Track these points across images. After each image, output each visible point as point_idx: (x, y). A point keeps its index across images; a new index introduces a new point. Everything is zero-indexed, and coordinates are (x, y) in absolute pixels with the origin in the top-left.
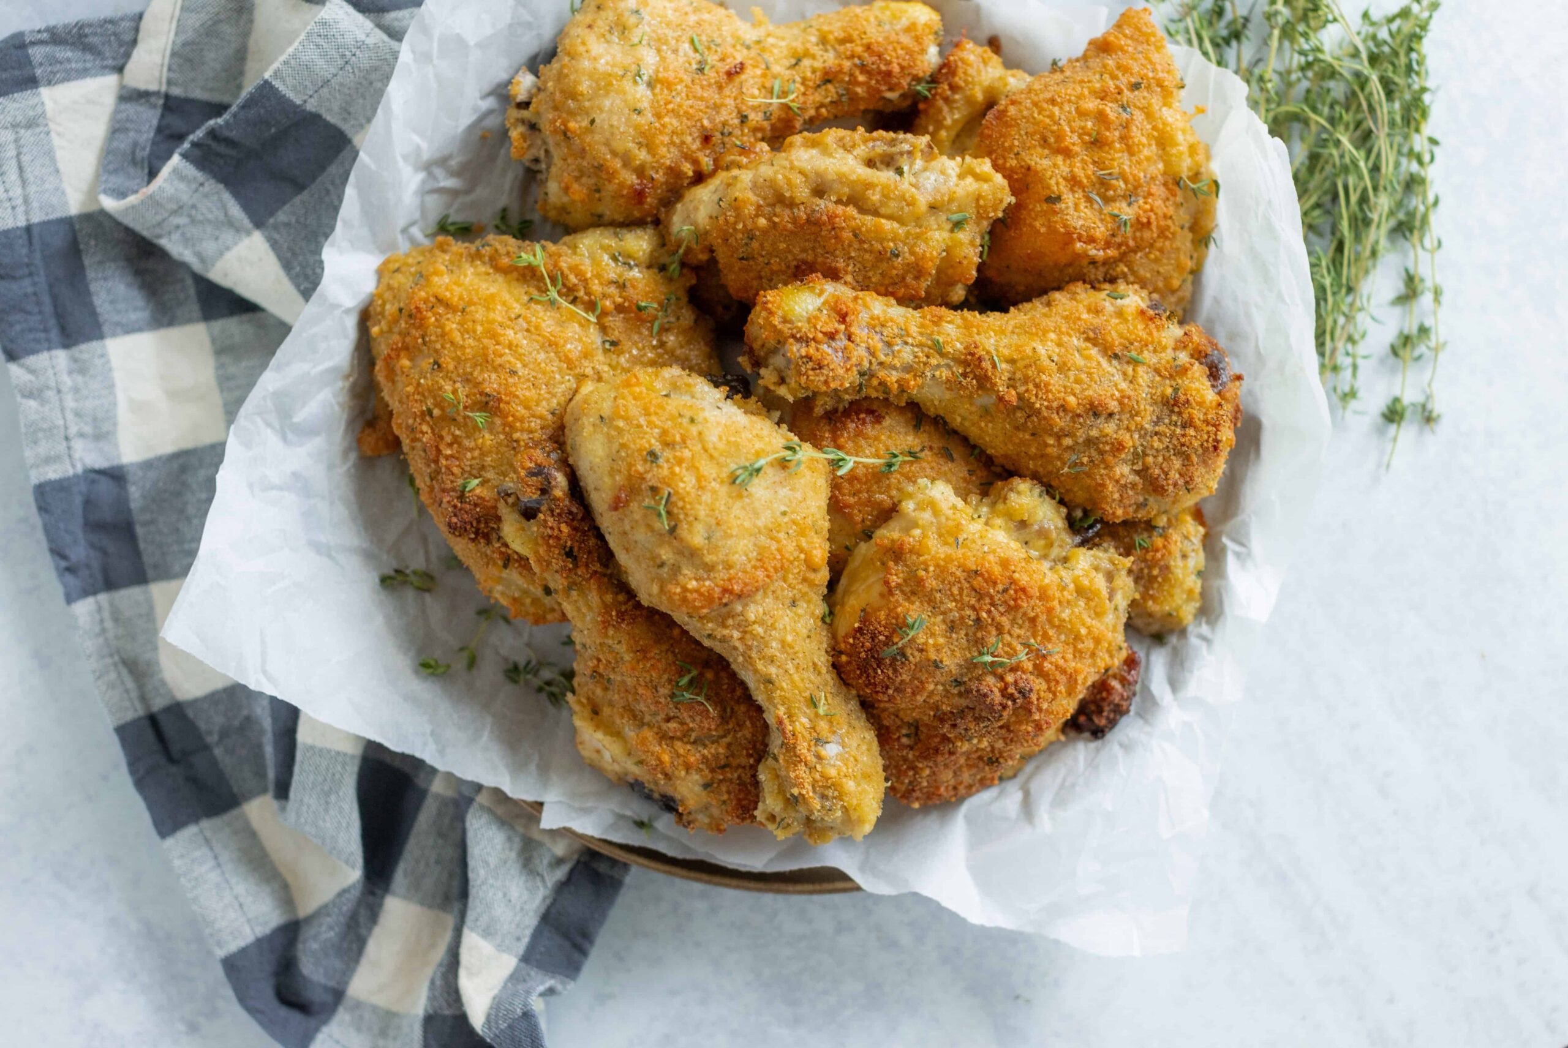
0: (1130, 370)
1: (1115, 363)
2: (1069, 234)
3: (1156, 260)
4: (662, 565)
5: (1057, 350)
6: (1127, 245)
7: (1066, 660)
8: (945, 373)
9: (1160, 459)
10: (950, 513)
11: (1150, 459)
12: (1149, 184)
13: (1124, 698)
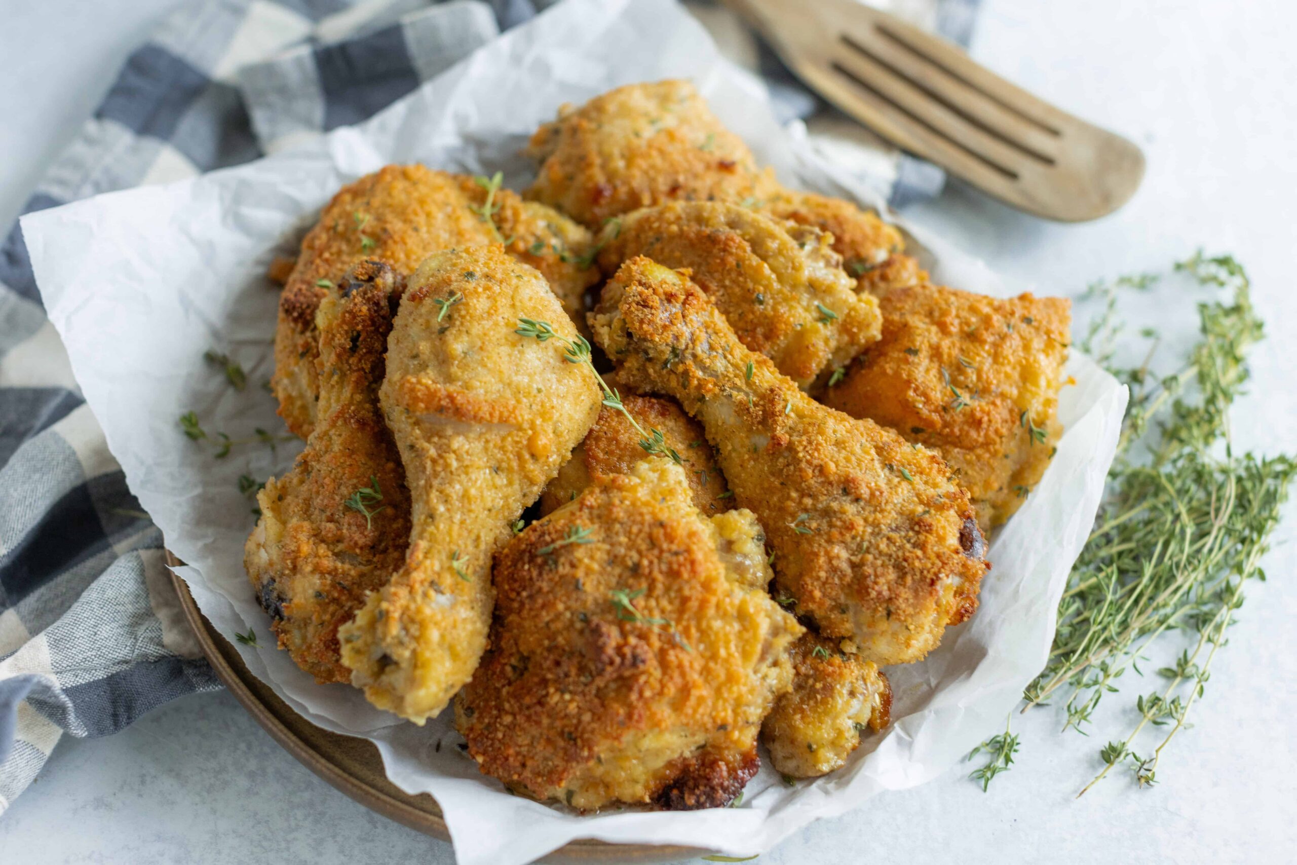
0: (896, 480)
1: (886, 471)
2: (908, 382)
3: (969, 463)
4: (415, 357)
5: (844, 433)
6: (952, 431)
7: (691, 666)
8: (739, 397)
9: (879, 562)
10: (672, 482)
11: (870, 557)
12: (997, 396)
13: (725, 790)
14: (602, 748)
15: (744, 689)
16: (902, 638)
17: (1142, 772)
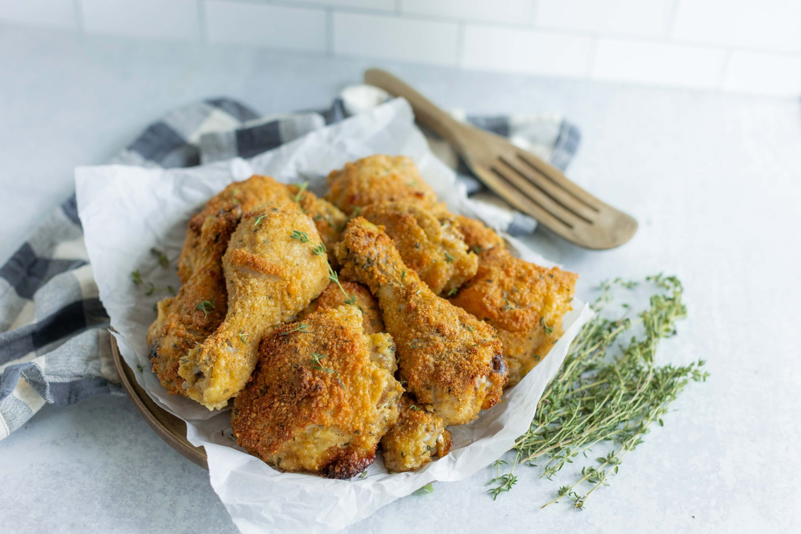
0: (465, 330)
1: (461, 327)
2: (484, 294)
3: (510, 338)
4: (241, 241)
6: (503, 321)
7: (344, 396)
8: (396, 285)
9: (448, 365)
10: (354, 315)
11: (444, 362)
12: (529, 308)
13: (355, 466)
14: (297, 432)
15: (370, 415)
16: (456, 406)
17: (578, 502)
